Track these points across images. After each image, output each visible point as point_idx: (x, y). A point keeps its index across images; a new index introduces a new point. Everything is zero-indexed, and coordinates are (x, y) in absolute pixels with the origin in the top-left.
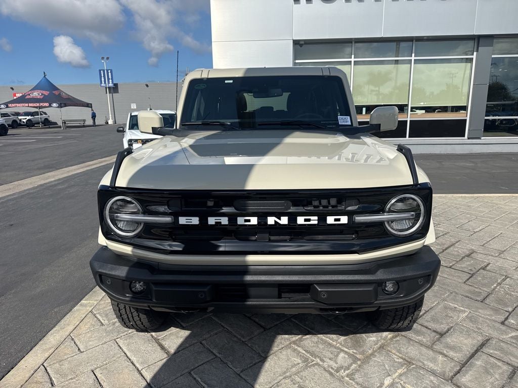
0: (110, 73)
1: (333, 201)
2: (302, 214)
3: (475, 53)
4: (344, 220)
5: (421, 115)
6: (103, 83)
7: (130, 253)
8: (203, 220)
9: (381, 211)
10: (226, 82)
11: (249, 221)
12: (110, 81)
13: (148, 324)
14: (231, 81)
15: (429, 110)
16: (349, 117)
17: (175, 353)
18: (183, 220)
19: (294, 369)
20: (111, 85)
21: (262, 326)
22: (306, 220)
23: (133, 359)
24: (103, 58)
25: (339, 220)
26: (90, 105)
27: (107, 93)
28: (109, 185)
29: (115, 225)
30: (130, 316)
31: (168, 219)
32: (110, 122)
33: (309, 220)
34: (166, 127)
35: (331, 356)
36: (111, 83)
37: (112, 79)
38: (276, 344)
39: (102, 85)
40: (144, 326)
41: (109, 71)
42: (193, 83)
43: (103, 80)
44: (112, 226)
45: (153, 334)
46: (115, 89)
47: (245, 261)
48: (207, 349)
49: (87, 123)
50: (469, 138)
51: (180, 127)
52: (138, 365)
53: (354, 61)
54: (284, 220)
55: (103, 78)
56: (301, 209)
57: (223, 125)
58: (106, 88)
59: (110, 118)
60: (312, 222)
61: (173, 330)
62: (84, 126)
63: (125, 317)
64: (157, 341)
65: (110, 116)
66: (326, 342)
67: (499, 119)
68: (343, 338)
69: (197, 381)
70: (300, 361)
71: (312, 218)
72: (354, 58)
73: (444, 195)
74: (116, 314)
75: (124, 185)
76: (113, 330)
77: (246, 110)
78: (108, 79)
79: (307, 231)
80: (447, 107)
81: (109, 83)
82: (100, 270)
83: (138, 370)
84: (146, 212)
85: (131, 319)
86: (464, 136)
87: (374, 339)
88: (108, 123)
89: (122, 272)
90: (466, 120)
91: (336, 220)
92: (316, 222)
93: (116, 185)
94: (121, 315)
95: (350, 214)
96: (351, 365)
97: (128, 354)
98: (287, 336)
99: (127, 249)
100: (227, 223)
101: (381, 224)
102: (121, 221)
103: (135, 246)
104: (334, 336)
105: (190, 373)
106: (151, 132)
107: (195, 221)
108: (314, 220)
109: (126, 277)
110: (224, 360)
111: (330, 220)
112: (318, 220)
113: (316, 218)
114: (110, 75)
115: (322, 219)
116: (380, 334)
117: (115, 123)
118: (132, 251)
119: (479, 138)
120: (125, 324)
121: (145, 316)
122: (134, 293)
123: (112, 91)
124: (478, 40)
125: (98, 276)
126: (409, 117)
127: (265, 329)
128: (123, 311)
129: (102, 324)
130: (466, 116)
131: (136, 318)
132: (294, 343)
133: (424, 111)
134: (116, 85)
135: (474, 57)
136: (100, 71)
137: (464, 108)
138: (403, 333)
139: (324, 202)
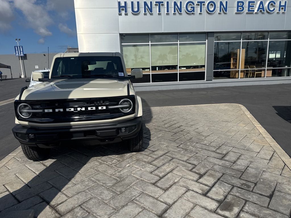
0: (21, 48)
1: (102, 102)
2: (90, 107)
3: (207, 40)
4: (104, 108)
5: (184, 70)
6: (17, 54)
7: (28, 124)
8: (54, 110)
9: (117, 104)
10: (71, 59)
11: (71, 110)
12: (22, 53)
13: (38, 156)
14: (74, 58)
15: (188, 68)
16: (123, 73)
17: (49, 166)
18: (46, 111)
19: (95, 166)
20: (22, 55)
21: (86, 156)
22: (91, 108)
23: (32, 169)
24: (16, 40)
25: (103, 108)
26: (9, 67)
27: (20, 60)
28: (18, 99)
29: (22, 114)
30: (30, 152)
31: (41, 111)
32: (23, 76)
33: (92, 108)
34: (45, 78)
35: (111, 161)
36: (22, 54)
37: (23, 51)
38: (91, 160)
39: (17, 55)
40: (36, 157)
41: (21, 47)
42: (57, 59)
43: (17, 52)
44: (20, 115)
45: (41, 162)
46: (24, 57)
47: (70, 124)
48: (63, 164)
49: (8, 78)
50: (207, 81)
51: (51, 78)
52: (34, 171)
53: (151, 44)
54: (83, 109)
55: (17, 51)
56: (89, 105)
57: (69, 76)
58: (19, 57)
59: (23, 74)
60: (93, 109)
61: (50, 160)
62: (6, 79)
63: (28, 153)
64: (42, 163)
65: (22, 73)
66: (110, 157)
67: (223, 71)
68: (117, 156)
69: (57, 173)
70: (98, 163)
71: (93, 108)
72: (151, 42)
73: (183, 106)
74: (24, 152)
75: (24, 99)
76: (23, 162)
77: (88, 69)
78: (20, 52)
79: (92, 112)
80: (198, 66)
81: (21, 54)
82: (16, 131)
83: (34, 172)
84: (33, 109)
85: (30, 154)
86: (204, 79)
87: (129, 155)
88: (21, 77)
89: (24, 131)
90: (205, 72)
91: (102, 108)
92: (95, 109)
93: (21, 99)
94: (26, 152)
95: (106, 106)
96: (117, 162)
97: (30, 168)
98: (96, 157)
99: (26, 123)
100: (62, 111)
101: (118, 109)
102: (23, 112)
103: (29, 121)
104: (114, 156)
105: (55, 171)
106: (38, 80)
107: (51, 111)
108: (94, 108)
109: (26, 132)
110: (69, 166)
111: (100, 108)
112: (96, 108)
113: (95, 107)
114: (21, 49)
115: (97, 108)
116: (132, 153)
117: (26, 77)
118: (28, 123)
119: (211, 80)
120: (28, 156)
121: (36, 152)
122: (29, 139)
123: (23, 58)
124: (208, 34)
125: (15, 133)
126: (178, 71)
127: (88, 156)
128: (27, 151)
129: (19, 161)
130: (205, 70)
131: (33, 153)
132: (98, 159)
133: (185, 68)
134: (25, 55)
135: (206, 42)
136: (15, 47)
137: (204, 66)
138: (140, 152)
139: (98, 102)
